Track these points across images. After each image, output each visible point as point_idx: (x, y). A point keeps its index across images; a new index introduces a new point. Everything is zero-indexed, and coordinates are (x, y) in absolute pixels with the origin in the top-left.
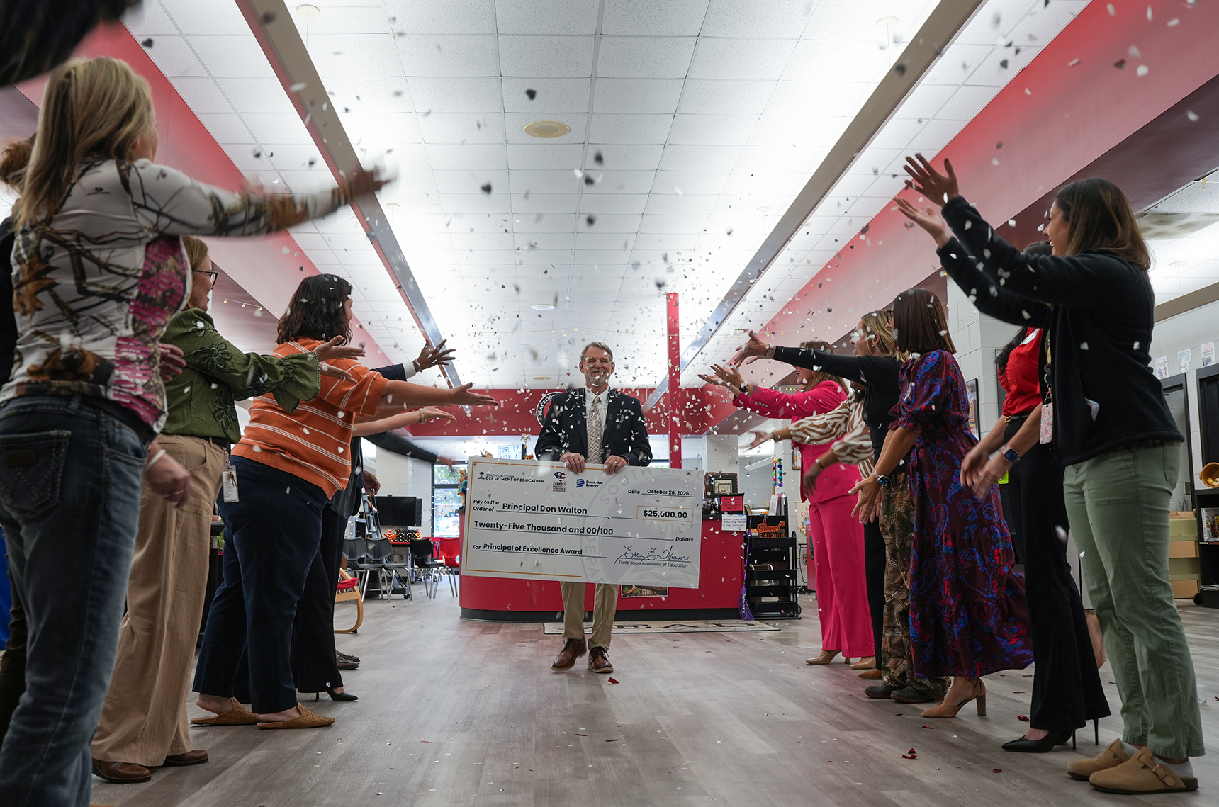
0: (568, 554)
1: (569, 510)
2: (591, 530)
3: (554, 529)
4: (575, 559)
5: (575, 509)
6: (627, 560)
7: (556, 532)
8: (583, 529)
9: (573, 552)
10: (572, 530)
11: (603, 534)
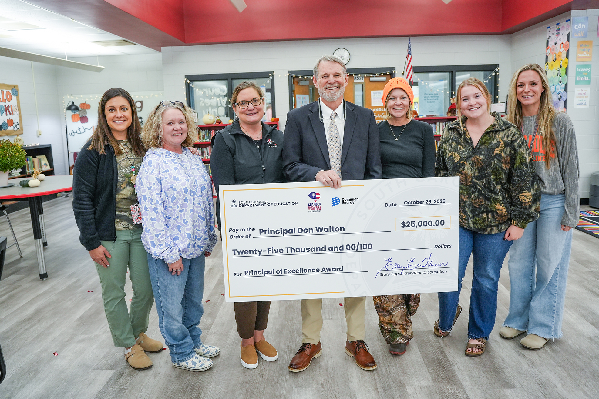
0: (329, 272)
1: (327, 230)
2: (350, 247)
3: (314, 249)
4: (337, 276)
5: (333, 228)
6: (388, 272)
7: (316, 252)
8: (343, 247)
9: (335, 269)
10: (331, 249)
11: (363, 250)
